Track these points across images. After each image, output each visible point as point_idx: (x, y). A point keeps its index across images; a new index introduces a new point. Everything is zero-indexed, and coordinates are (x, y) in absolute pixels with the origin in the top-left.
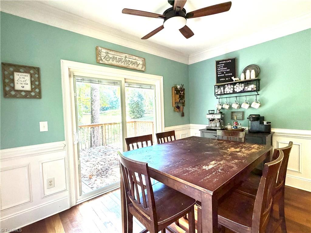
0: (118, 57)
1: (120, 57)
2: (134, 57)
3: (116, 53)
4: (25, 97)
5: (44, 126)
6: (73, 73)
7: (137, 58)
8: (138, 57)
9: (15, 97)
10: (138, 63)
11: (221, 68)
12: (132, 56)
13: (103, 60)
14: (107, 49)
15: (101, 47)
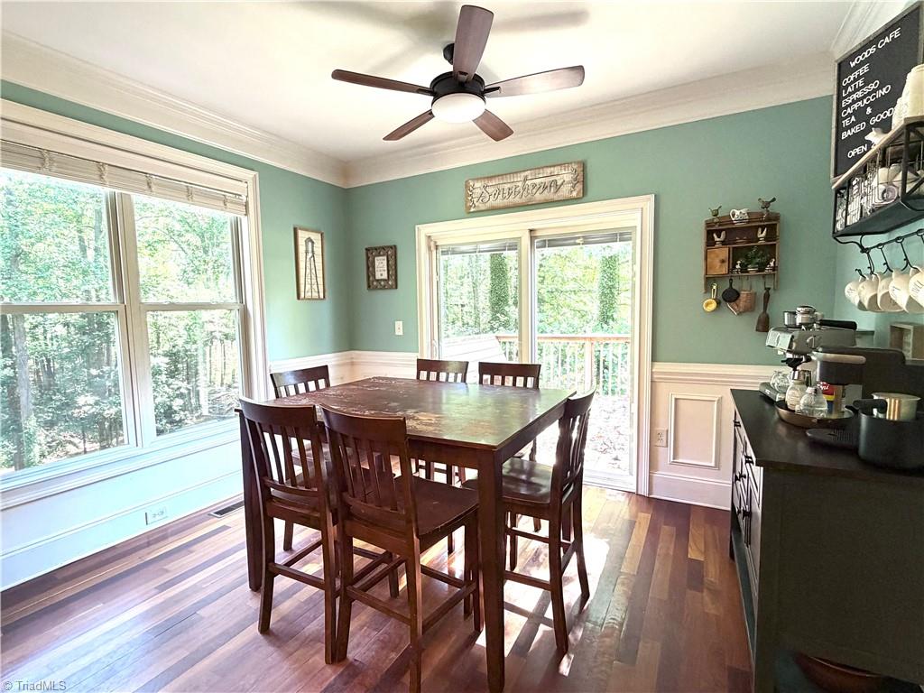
0: (507, 186)
1: (509, 186)
2: (548, 171)
3: (503, 179)
4: (383, 288)
5: (399, 328)
6: (435, 242)
7: (556, 170)
8: (560, 165)
9: (376, 288)
10: (559, 183)
11: (856, 90)
12: (541, 171)
13: (477, 204)
14: (484, 178)
15: (473, 180)
